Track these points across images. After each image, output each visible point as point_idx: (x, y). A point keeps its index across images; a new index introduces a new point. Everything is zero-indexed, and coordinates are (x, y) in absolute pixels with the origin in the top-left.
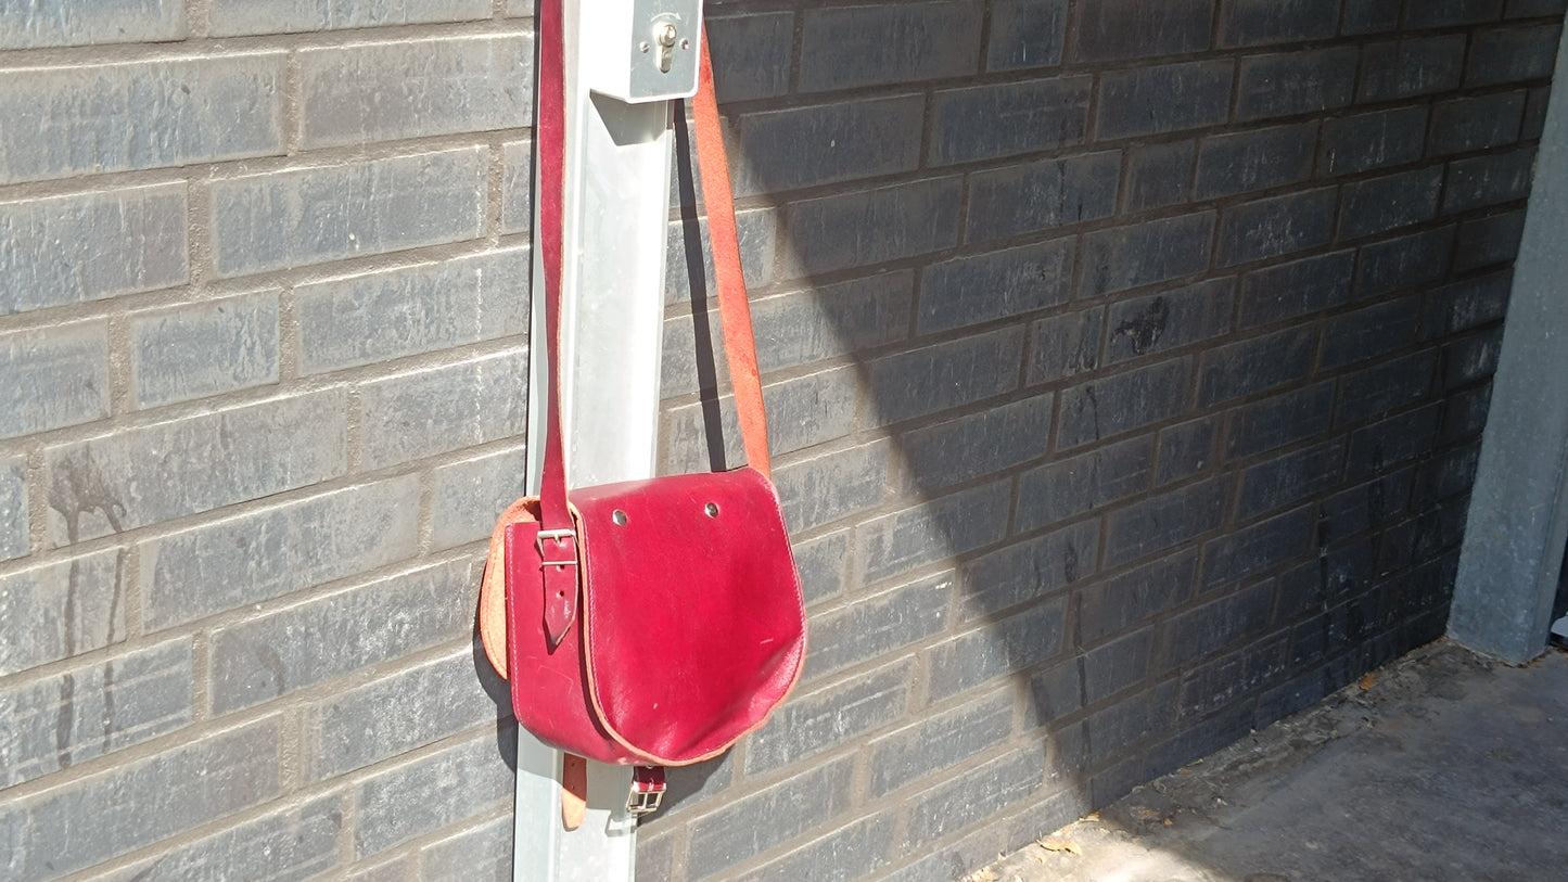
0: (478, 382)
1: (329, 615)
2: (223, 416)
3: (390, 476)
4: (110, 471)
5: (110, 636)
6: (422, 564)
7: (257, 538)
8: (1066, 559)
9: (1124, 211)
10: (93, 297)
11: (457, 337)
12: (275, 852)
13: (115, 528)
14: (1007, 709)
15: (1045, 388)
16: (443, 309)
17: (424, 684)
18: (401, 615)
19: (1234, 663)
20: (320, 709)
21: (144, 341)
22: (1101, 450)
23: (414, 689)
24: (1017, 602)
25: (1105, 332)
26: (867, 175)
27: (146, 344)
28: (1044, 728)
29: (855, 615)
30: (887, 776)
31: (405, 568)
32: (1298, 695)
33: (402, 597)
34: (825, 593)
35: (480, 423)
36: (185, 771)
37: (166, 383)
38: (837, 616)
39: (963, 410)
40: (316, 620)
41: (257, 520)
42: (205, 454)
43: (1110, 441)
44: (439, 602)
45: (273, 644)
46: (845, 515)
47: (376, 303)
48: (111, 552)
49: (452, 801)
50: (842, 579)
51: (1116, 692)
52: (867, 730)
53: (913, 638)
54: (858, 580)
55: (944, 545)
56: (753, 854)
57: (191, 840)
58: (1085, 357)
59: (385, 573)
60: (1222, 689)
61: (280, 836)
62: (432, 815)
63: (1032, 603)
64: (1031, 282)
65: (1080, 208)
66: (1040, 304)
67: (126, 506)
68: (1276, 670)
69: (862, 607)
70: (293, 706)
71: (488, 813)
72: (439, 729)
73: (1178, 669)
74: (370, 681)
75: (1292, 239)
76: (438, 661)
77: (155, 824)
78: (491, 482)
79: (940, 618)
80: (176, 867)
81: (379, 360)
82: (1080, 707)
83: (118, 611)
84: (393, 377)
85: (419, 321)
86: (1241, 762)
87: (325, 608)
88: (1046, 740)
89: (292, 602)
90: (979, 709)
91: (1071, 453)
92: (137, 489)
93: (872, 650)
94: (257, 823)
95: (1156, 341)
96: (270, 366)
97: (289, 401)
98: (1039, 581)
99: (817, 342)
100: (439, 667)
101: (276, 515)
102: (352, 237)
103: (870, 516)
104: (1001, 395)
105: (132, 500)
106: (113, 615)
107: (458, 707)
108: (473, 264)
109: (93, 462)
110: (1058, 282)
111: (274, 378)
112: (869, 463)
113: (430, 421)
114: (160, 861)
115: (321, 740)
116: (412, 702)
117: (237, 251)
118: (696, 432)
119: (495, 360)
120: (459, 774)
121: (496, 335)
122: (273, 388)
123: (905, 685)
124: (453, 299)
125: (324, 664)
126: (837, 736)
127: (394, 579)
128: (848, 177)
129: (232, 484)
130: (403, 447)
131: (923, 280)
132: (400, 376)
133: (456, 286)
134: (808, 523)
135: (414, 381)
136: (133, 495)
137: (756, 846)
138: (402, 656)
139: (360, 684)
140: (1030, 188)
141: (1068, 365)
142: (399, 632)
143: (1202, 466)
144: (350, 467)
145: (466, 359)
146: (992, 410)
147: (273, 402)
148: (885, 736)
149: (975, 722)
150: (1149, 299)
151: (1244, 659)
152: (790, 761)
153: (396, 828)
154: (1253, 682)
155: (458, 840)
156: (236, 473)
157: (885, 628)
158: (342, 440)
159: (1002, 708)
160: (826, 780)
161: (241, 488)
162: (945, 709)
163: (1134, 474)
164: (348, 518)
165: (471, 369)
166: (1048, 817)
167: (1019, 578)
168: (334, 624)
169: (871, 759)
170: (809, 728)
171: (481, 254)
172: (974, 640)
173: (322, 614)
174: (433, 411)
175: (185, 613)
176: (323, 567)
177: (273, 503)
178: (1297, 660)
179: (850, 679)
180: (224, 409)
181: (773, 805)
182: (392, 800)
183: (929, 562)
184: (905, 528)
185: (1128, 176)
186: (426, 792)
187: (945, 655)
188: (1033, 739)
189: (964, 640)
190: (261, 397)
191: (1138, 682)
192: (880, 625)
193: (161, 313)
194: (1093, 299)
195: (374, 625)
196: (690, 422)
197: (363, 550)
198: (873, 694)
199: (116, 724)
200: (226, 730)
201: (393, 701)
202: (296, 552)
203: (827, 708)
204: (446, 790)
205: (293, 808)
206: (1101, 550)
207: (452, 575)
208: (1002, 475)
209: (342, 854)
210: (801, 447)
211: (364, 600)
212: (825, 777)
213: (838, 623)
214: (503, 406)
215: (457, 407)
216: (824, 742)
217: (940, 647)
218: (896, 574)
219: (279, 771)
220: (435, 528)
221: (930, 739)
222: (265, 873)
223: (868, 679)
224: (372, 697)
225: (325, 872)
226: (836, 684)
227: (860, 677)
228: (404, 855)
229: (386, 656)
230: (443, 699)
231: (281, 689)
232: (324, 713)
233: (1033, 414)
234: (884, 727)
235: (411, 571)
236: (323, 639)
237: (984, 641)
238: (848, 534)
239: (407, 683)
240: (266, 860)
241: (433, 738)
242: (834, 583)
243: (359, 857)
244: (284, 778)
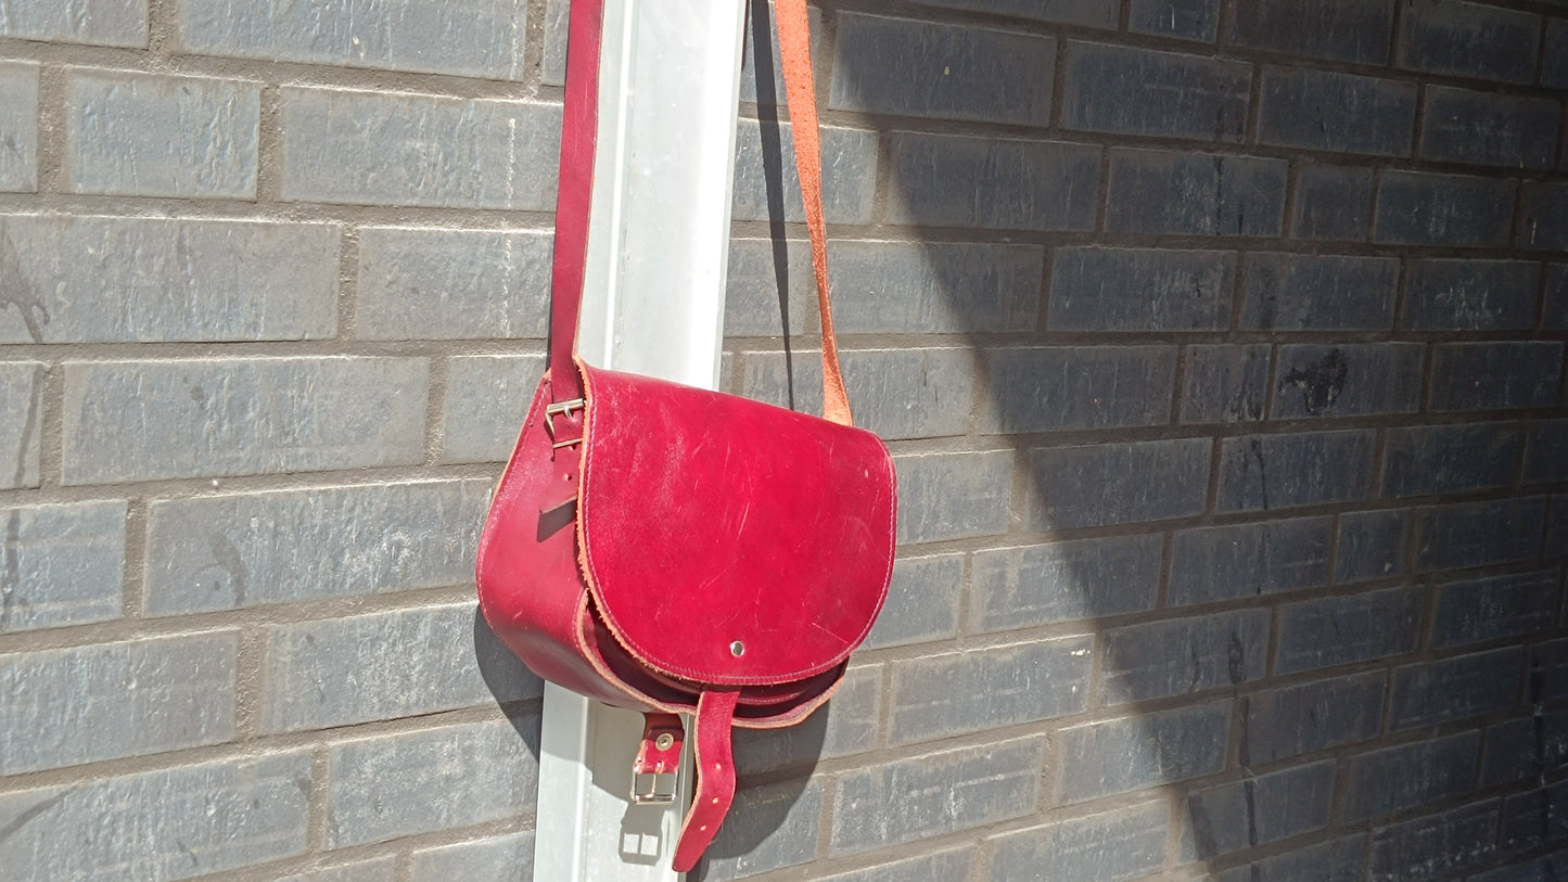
0: (506, 258)
1: (306, 514)
2: (182, 225)
3: (392, 353)
4: (31, 260)
5: (19, 475)
6: (429, 476)
7: (217, 393)
8: (1229, 652)
9: (1293, 235)
10: (20, 33)
11: (482, 196)
12: (222, 814)
13: (33, 336)
14: (1159, 829)
15: (1203, 431)
16: (465, 158)
17: (424, 632)
18: (399, 536)
19: (1433, 829)
20: (289, 635)
21: (85, 106)
22: (1271, 522)
23: (414, 636)
24: (1170, 694)
25: (1271, 379)
26: (988, 119)
27: (88, 110)
28: (1205, 863)
29: (972, 667)
31: (408, 476)
33: (402, 512)
34: (934, 630)
35: (508, 311)
36: (107, 678)
37: (111, 166)
38: (948, 663)
39: (1105, 436)
40: (288, 517)
41: (218, 369)
42: (156, 268)
43: (1279, 514)
44: (449, 530)
45: (233, 536)
46: (959, 536)
47: (383, 130)
48: (27, 367)
49: (456, 796)
50: (956, 616)
51: (1292, 834)
52: (986, 821)
53: (1044, 712)
54: (975, 623)
55: (1081, 600)
57: (111, 775)
58: (1249, 402)
59: (383, 476)
60: (1421, 860)
61: (229, 794)
62: (429, 809)
63: (1189, 699)
64: (1184, 295)
65: (1241, 220)
66: (1196, 325)
67: (50, 310)
68: (1486, 849)
69: (980, 658)
70: (255, 624)
71: (503, 822)
72: (442, 696)
73: (1368, 822)
74: (357, 613)
75: (1488, 314)
76: (444, 606)
77: (64, 741)
78: (520, 389)
79: (1077, 693)
80: (88, 805)
81: (384, 203)
82: (1248, 846)
83: (31, 444)
84: (401, 228)
85: (435, 165)
87: (301, 503)
88: (1207, 879)
89: (260, 488)
90: (1124, 822)
91: (1234, 519)
92: (65, 291)
93: (991, 717)
94: (199, 770)
95: (1332, 404)
96: (246, 177)
97: (266, 226)
98: (1197, 672)
99: (925, 308)
100: (445, 615)
101: (242, 368)
102: (356, 42)
103: (991, 544)
104: (1150, 428)
105: (58, 304)
106: (23, 449)
108: (507, 110)
109: (10, 243)
110: (1215, 302)
111: (249, 191)
112: (989, 476)
113: (444, 294)
114: (67, 793)
115: (288, 677)
116: (408, 652)
117: (210, 22)
118: (777, 387)
119: (529, 236)
120: (466, 762)
121: (529, 205)
122: (249, 206)
123: (1033, 772)
124: (477, 148)
125: (297, 578)
126: (948, 819)
127: (392, 487)
128: (966, 115)
129: (189, 315)
130: (410, 318)
131: (1055, 263)
132: (410, 229)
133: (482, 132)
134: (912, 534)
135: (429, 239)
136: (60, 298)
138: (397, 589)
139: (342, 614)
140: (1181, 182)
141: (1229, 407)
142: (396, 556)
143: (1390, 570)
144: (341, 330)
145: (493, 228)
146: (1139, 443)
147: (247, 223)
148: (1008, 833)
149: (1119, 838)
150: (1323, 348)
151: (1446, 826)
152: (889, 840)
153: (382, 817)
154: (1458, 858)
155: (462, 850)
156: (194, 303)
157: (1008, 692)
158: (333, 292)
159: (1152, 826)
160: (934, 875)
161: (200, 323)
162: (1084, 814)
163: (1310, 562)
164: (336, 393)
165: (496, 243)
167: (1173, 663)
168: (313, 527)
169: (991, 859)
170: (913, 802)
171: (515, 101)
172: (1118, 730)
173: (298, 511)
174: (449, 283)
175: (118, 468)
176: (302, 451)
177: (243, 353)
178: (1511, 841)
179: (965, 748)
180: (184, 218)
182: (379, 779)
183: (1062, 619)
184: (1033, 569)
185: (1296, 194)
186: (423, 778)
187: (1083, 743)
188: (1192, 875)
189: (1106, 729)
190: (232, 214)
191: (1316, 828)
192: (1003, 687)
193: (109, 77)
194: (1257, 333)
195: (365, 540)
196: (768, 374)
197: (353, 440)
198: (992, 774)
199: (20, 593)
200: (165, 636)
201: (385, 645)
202: (267, 423)
203: (936, 780)
204: (448, 779)
205: (247, 760)
206: (1272, 649)
207: (465, 498)
208: (1152, 529)
209: (312, 836)
210: (905, 436)
211: (351, 505)
212: (934, 871)
213: (951, 672)
214: (537, 297)
215: (480, 284)
216: (933, 824)
217: (1076, 731)
218: (1022, 625)
219: (233, 706)
220: (448, 433)
221: (1064, 848)
222: (206, 840)
223: (988, 753)
224: (358, 636)
225: (285, 855)
226: (948, 752)
227: (978, 748)
228: (391, 856)
229: (378, 586)
230: (449, 657)
231: (240, 599)
232: (294, 642)
233: (1189, 460)
234: (1007, 821)
235: (415, 482)
236: (297, 543)
237: (1130, 735)
238: (962, 560)
239: (404, 627)
240: (209, 823)
241: (435, 707)
242: (944, 620)
243: (332, 845)
244: (238, 717)
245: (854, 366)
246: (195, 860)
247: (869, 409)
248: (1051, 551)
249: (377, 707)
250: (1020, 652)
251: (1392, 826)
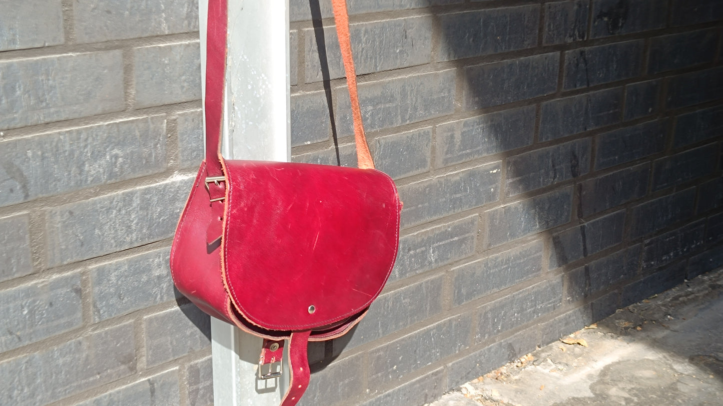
1: (60, 145)
3: (100, 50)
6: (129, 116)
8: (571, 162)
12: (31, 312)
14: (538, 254)
15: (555, 48)
17: (136, 202)
18: (116, 151)
19: (673, 237)
20: (58, 213)
22: (591, 93)
23: (130, 205)
24: (542, 186)
25: (590, 16)
29: (438, 185)
30: (464, 291)
31: (117, 118)
32: (711, 260)
33: (116, 138)
34: (418, 168)
35: (165, 19)
38: (426, 185)
39: (504, 56)
40: (49, 148)
43: (596, 88)
44: (144, 145)
45: (17, 162)
46: (429, 118)
50: (429, 160)
51: (604, 249)
52: (450, 261)
53: (477, 204)
54: (439, 162)
55: (494, 144)
56: (379, 336)
58: (579, 31)
59: (102, 119)
60: (667, 253)
61: (34, 301)
62: (150, 294)
63: (551, 188)
68: (698, 244)
69: (442, 180)
70: (38, 208)
72: (150, 235)
73: (642, 238)
74: (96, 196)
76: (146, 186)
79: (494, 192)
82: (583, 257)
86: (680, 296)
87: (56, 140)
88: (563, 276)
89: (30, 133)
90: (520, 253)
91: (572, 93)
93: (450, 209)
94: (15, 290)
95: (622, 27)
98: (555, 174)
100: (148, 191)
101: (9, 66)
103: (445, 121)
104: (527, 49)
107: (164, 220)
112: (443, 84)
113: (127, 13)
115: (61, 235)
116: (129, 213)
123: (473, 234)
125: (59, 181)
126: (430, 263)
127: (108, 125)
130: (108, 29)
134: (404, 120)
137: (380, 331)
138: (118, 181)
139: (87, 197)
141: (568, 35)
142: (116, 163)
143: (652, 111)
144: (67, 39)
146: (522, 58)
148: (461, 266)
149: (518, 262)
151: (680, 235)
152: (401, 277)
153: (124, 302)
154: (685, 250)
155: (170, 313)
157: (458, 196)
158: (59, 17)
159: (535, 253)
160: (425, 292)
162: (500, 251)
163: (611, 112)
164: (69, 75)
166: (566, 324)
167: (543, 171)
168: (64, 152)
169: (453, 280)
170: (411, 256)
172: (516, 208)
173: (54, 144)
174: (128, 6)
176: (52, 110)
177: (9, 58)
178: (710, 238)
179: (437, 226)
181: (390, 305)
182: (120, 282)
183: (485, 155)
184: (469, 131)
187: (498, 216)
188: (556, 275)
189: (509, 208)
191: (618, 244)
192: (455, 193)
195: (96, 156)
197: (82, 101)
198: (452, 237)
201: (115, 212)
202: (29, 97)
203: (423, 244)
204: (159, 277)
205: (43, 282)
206: (593, 158)
207: (152, 126)
208: (530, 103)
209: (85, 317)
210: (397, 67)
211: (86, 137)
212: (424, 289)
213: (427, 189)
214: (181, 9)
215: (147, 5)
216: (422, 267)
217: (494, 211)
218: (464, 160)
219: (30, 255)
220: (137, 92)
221: (490, 270)
222: (24, 327)
223: (449, 227)
224: (98, 208)
225: (71, 329)
226: (428, 229)
227: (444, 226)
228: (131, 321)
229: (107, 180)
230: (152, 214)
231: (27, 196)
232: (62, 216)
233: (548, 64)
234: (460, 260)
235: (121, 120)
236: (56, 162)
237: (522, 210)
238: (431, 131)
239: (124, 200)
240: (25, 317)
241: (147, 241)
242: (423, 163)
243: (97, 320)
244: (34, 260)
245: (366, 31)
246: (19, 338)
247: (376, 54)
248: (478, 121)
249: (114, 245)
250: (464, 174)
251: (653, 238)
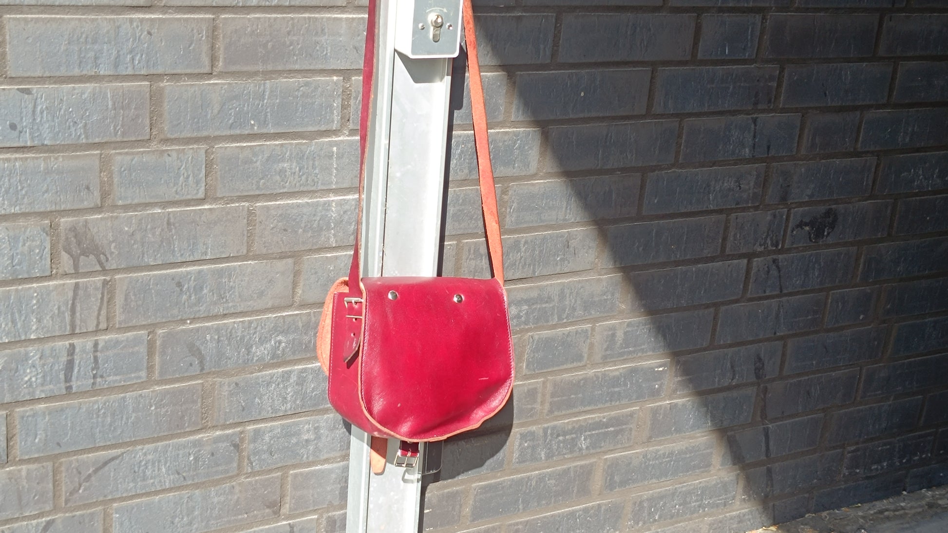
0: (332, 211)
1: (233, 331)
2: (169, 213)
3: (275, 258)
4: (99, 236)
5: (98, 325)
6: (295, 310)
7: (188, 283)
8: (755, 364)
9: (803, 152)
10: (90, 141)
11: (319, 184)
12: (196, 459)
13: (101, 267)
14: (708, 451)
15: (741, 256)
16: (310, 168)
17: (294, 378)
18: (280, 338)
19: (888, 447)
20: (227, 383)
21: (121, 168)
22: (784, 299)
23: (288, 380)
24: (716, 386)
25: (787, 227)
26: (608, 115)
27: (123, 169)
28: (737, 467)
29: (595, 379)
30: (617, 478)
31: (284, 311)
32: (941, 474)
33: (281, 328)
34: (573, 362)
35: (334, 235)
36: (141, 406)
37: (134, 192)
38: (581, 378)
39: (677, 263)
40: (224, 333)
41: (188, 273)
42: (157, 233)
43: (790, 294)
44: (305, 333)
45: (198, 343)
46: (588, 317)
47: (267, 160)
48: (99, 280)
49: (311, 448)
50: (586, 356)
51: (793, 452)
52: (603, 449)
53: (637, 398)
54: (598, 358)
55: (662, 344)
56: (519, 511)
57: (144, 445)
58: (771, 239)
59: (271, 312)
60: (879, 462)
61: (199, 451)
62: (298, 454)
63: (729, 388)
64: (730, 190)
65: (769, 147)
66: (737, 204)
67: (108, 256)
68: (924, 456)
69: (600, 374)
70: (210, 379)
71: (335, 458)
72: (303, 406)
73: (844, 444)
74: (259, 372)
75: (938, 181)
76: (303, 367)
77: (122, 432)
78: (341, 269)
79: (657, 389)
80: (134, 457)
81: (269, 193)
82: (765, 458)
83: (102, 312)
84: (278, 203)
85: (295, 173)
87: (231, 327)
88: (738, 474)
89: (211, 322)
90: (686, 448)
91: (760, 299)
92: (115, 247)
93: (606, 401)
94: (185, 441)
95: (827, 236)
96: (199, 189)
97: (210, 209)
98: (734, 375)
99: (568, 211)
100: (304, 370)
101: (200, 272)
102: (252, 122)
103: (607, 320)
104: (707, 257)
105: (112, 253)
106: (99, 314)
107: (316, 395)
108: (331, 144)
109: (89, 230)
110: (751, 191)
111: (201, 195)
112: (606, 288)
113: (301, 230)
114: (125, 453)
115: (226, 401)
116: (286, 388)
117: (180, 123)
118: (482, 256)
119: (344, 200)
120: (316, 433)
121: (345, 186)
122: (202, 201)
123: (631, 426)
124: (317, 163)
125: (230, 359)
126: (581, 449)
127: (276, 317)
128: (594, 114)
129: (174, 251)
130: (283, 243)
131: (648, 181)
132: (282, 203)
133: (319, 156)
134: (560, 318)
135: (292, 206)
136: (113, 250)
137: (521, 507)
138: (279, 361)
139: (252, 373)
140: (730, 132)
141: (758, 243)
142: (279, 347)
143: (864, 318)
144: (249, 251)
145: (326, 198)
146: (699, 266)
147: (200, 209)
148: (617, 455)
149: (683, 456)
150: (822, 209)
151: (897, 445)
152: (547, 460)
153: (274, 458)
154: (904, 461)
155: (315, 471)
156: (176, 246)
157: (616, 389)
158: (244, 235)
159: (704, 450)
160: (572, 475)
161: (179, 254)
162: (662, 445)
163: (810, 317)
164: (247, 279)
165: (329, 204)
166: (739, 522)
167: (719, 371)
168: (237, 337)
169: (606, 467)
170: (560, 442)
171: (336, 139)
172: (683, 405)
173: (229, 330)
174: (303, 225)
175: (143, 319)
176: (230, 305)
177: (201, 265)
178: (941, 452)
179: (591, 416)
180: (170, 210)
181: (534, 483)
182: (272, 442)
183: (650, 353)
184: (632, 331)
185: (806, 131)
186: (294, 440)
187: (662, 411)
188: (728, 472)
189: (676, 405)
190: (193, 206)
191: (810, 448)
192: (613, 387)
193: (133, 153)
194: (779, 204)
195: (263, 341)
196: (476, 251)
197: (255, 298)
198: (607, 428)
199: (100, 373)
200: (167, 387)
201: (274, 385)
202: (213, 294)
203: (574, 431)
204: (307, 441)
205: (208, 436)
206: (783, 363)
207: (313, 319)
208: (707, 306)
209: (239, 467)
210: (556, 272)
211: (256, 326)
212: (572, 473)
213: (582, 382)
214: (349, 227)
215: (319, 224)
216: (571, 452)
217: (658, 406)
218: (625, 357)
219: (200, 415)
220: (303, 291)
221: (650, 461)
222: (189, 470)
223: (604, 418)
224: (260, 382)
225: (227, 475)
226: (580, 418)
227: (598, 416)
228: (279, 474)
229: (270, 360)
230: (306, 389)
231: (202, 369)
232: (229, 386)
233: (731, 271)
234: (616, 449)
235: (288, 314)
236: (229, 344)
237: (691, 407)
238: (590, 329)
239: (283, 377)
240: (190, 463)
241: (299, 410)
242: (580, 358)
243: (250, 470)
244: (202, 419)
245: (526, 242)
246: (184, 478)
247: (535, 261)
248: (644, 322)
249: (270, 412)
250: (624, 370)
251: (860, 446)
